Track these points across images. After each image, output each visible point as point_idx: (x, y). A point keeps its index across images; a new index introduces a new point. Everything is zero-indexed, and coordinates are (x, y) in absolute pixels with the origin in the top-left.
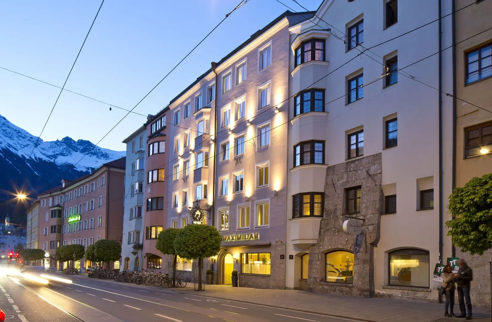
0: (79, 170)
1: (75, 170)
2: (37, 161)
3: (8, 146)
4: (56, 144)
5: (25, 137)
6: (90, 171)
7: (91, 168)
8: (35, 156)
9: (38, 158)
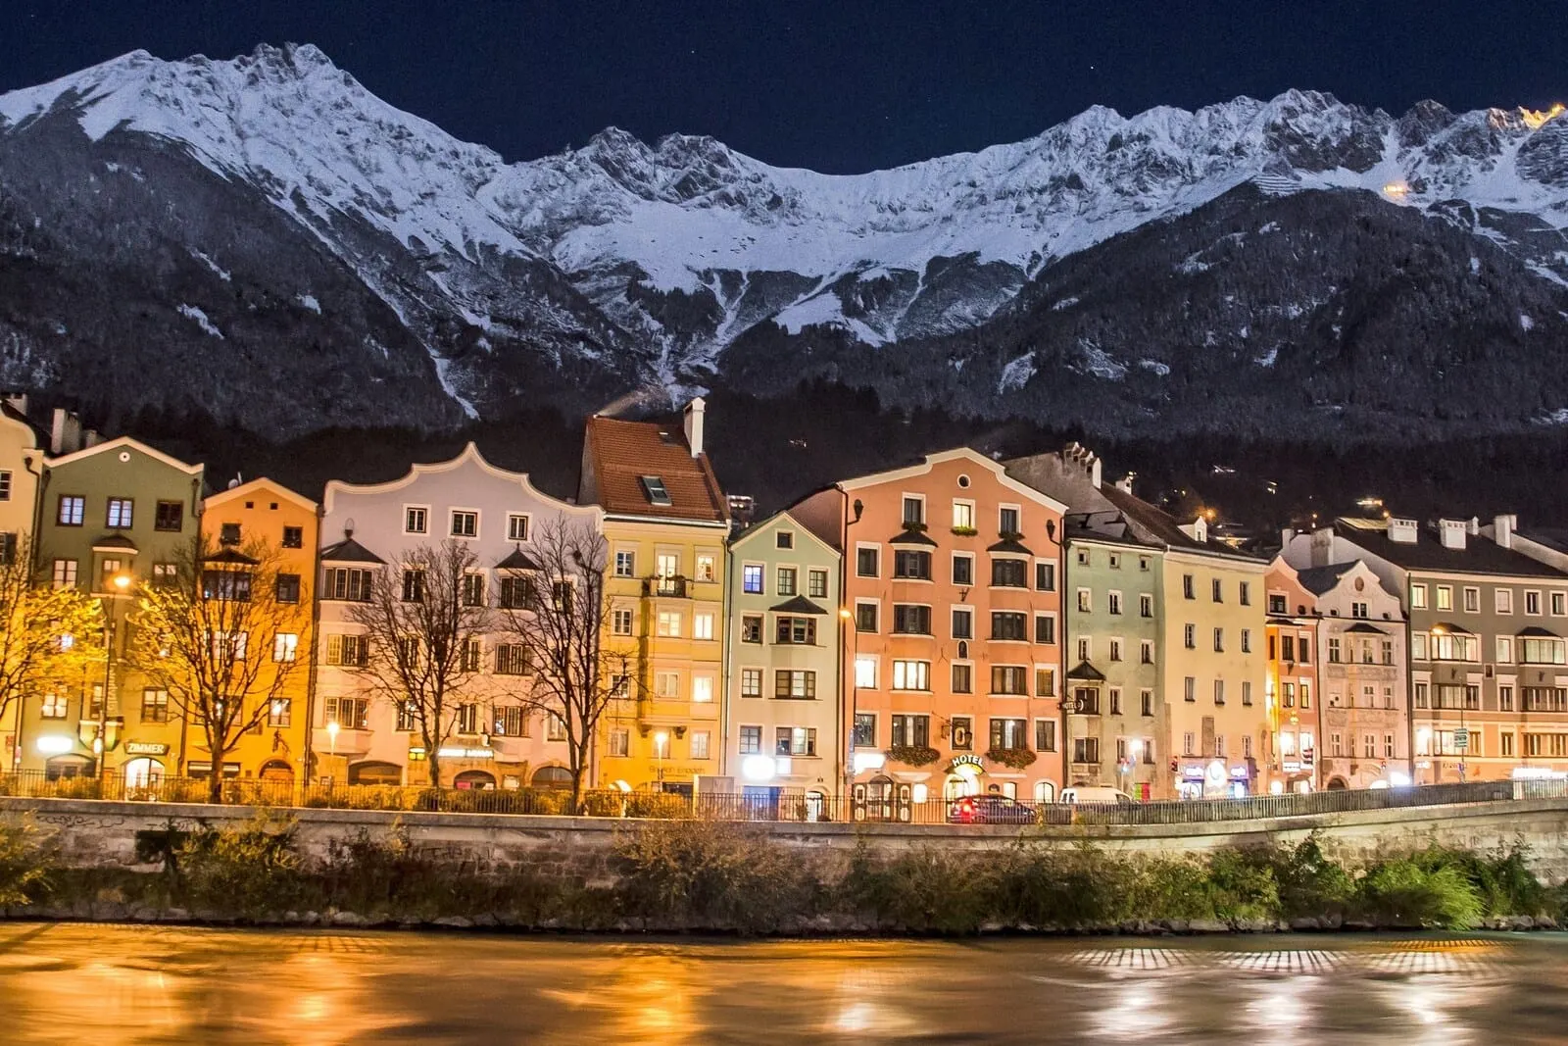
0: (665, 286)
1: (645, 288)
2: (475, 256)
3: (355, 200)
4: (558, 173)
5: (429, 154)
6: (717, 287)
7: (719, 271)
8: (465, 237)
9: (482, 244)
